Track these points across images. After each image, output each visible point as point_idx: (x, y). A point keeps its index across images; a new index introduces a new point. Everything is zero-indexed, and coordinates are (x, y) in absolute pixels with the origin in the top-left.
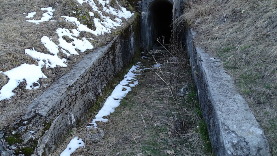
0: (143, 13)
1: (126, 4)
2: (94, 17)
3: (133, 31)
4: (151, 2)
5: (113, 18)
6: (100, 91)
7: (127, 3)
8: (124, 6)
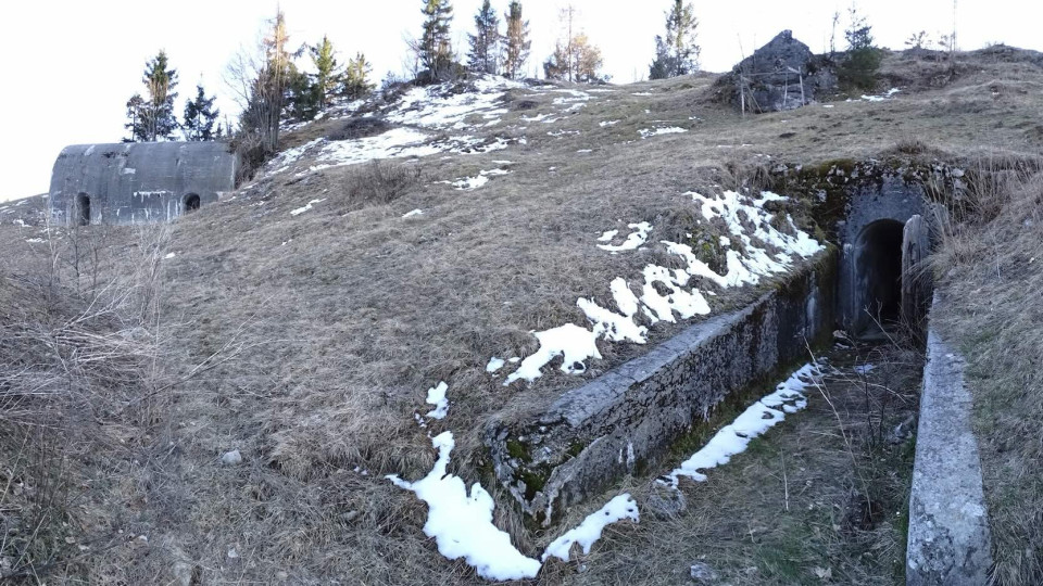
0: (846, 246)
1: (808, 224)
2: (730, 247)
3: (817, 285)
4: (866, 224)
5: (772, 251)
6: (706, 409)
7: (813, 224)
8: (803, 229)
